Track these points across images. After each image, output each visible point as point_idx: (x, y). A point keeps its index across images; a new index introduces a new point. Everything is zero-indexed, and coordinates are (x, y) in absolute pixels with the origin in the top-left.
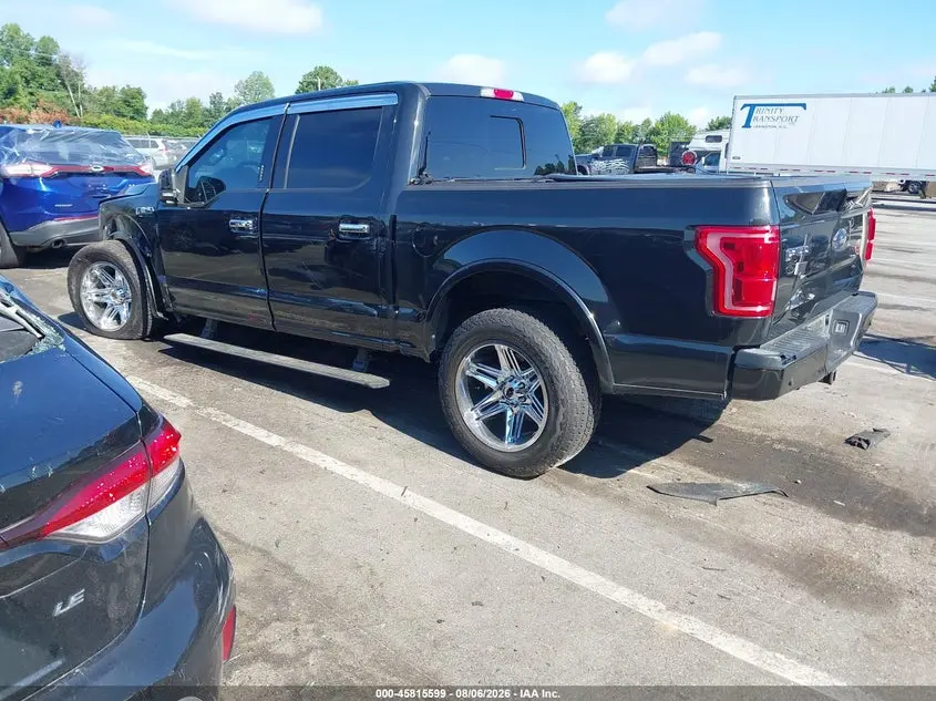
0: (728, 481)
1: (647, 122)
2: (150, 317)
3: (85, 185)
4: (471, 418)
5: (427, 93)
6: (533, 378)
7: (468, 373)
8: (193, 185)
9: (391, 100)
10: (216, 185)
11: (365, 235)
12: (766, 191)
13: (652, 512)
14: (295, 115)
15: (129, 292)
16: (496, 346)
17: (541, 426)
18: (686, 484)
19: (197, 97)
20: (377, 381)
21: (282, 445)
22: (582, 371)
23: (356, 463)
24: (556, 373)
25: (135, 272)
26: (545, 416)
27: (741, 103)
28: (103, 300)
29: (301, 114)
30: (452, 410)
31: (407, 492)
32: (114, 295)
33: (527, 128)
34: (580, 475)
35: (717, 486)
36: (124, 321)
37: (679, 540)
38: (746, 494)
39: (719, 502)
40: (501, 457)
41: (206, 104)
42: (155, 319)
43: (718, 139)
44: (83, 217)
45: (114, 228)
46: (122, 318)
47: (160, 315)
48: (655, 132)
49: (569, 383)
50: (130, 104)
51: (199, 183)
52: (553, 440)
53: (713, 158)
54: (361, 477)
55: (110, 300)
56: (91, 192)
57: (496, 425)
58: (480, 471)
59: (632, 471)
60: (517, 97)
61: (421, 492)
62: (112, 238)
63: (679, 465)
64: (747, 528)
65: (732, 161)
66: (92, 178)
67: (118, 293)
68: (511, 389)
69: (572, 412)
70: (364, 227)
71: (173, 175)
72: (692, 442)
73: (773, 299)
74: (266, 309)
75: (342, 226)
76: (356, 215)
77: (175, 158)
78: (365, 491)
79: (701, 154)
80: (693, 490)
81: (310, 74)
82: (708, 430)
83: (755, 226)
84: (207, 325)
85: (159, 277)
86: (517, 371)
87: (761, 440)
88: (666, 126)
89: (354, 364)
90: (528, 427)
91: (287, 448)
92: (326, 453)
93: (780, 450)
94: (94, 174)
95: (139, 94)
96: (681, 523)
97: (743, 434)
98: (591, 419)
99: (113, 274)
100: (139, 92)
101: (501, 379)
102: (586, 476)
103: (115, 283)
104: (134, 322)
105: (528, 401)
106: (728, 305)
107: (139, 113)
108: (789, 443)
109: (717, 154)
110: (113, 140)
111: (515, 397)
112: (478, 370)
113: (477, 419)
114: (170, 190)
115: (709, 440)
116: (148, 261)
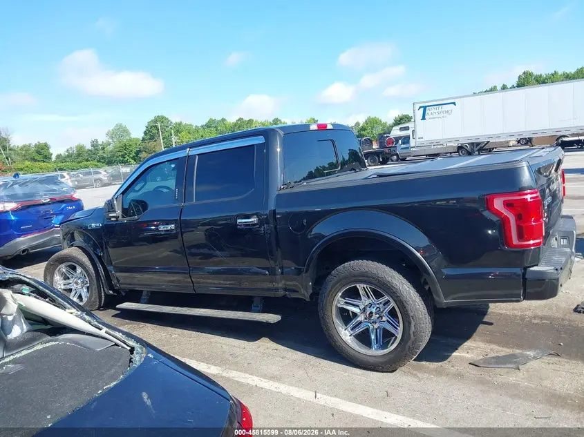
0: (518, 351)
1: (357, 124)
2: (103, 294)
3: (39, 212)
4: (346, 335)
5: (282, 133)
6: (387, 303)
7: (339, 305)
8: (126, 206)
9: (260, 140)
10: (141, 205)
11: (255, 224)
12: (526, 169)
13: (482, 382)
14: (195, 155)
15: (87, 280)
16: (358, 286)
17: (399, 336)
18: (493, 358)
19: (82, 143)
20: (273, 318)
21: (221, 372)
22: (422, 296)
23: (273, 378)
24: (405, 299)
25: (91, 267)
26: (400, 329)
27: (418, 106)
28: (68, 287)
29: (198, 155)
30: (333, 332)
31: (318, 395)
32: (77, 283)
33: (336, 144)
34: (423, 363)
35: (514, 356)
36: (85, 299)
37: (509, 400)
38: (535, 358)
39: (520, 367)
40: (372, 360)
41: (88, 147)
42: (106, 295)
43: (407, 129)
44: (39, 232)
45: (73, 239)
46: (83, 297)
47: (111, 292)
48: (363, 129)
49: (415, 305)
50: (41, 153)
51: (130, 204)
52: (409, 343)
53: (406, 140)
54: (283, 388)
55: (74, 287)
56: (43, 216)
57: (364, 338)
58: (358, 371)
59: (454, 354)
60: (329, 127)
61: (327, 394)
62: (72, 245)
63: (481, 345)
64: (546, 383)
65: (418, 140)
66: (42, 207)
67: (79, 281)
68: (371, 313)
69: (420, 323)
70: (254, 220)
71: (115, 202)
72: (481, 327)
73: (544, 234)
74: (189, 280)
75: (239, 221)
76: (247, 213)
77: (76, 183)
78: (288, 399)
79: (397, 139)
80: (500, 361)
81: (152, 121)
82: (486, 317)
83: (521, 191)
84: (143, 294)
85: (109, 268)
86: (373, 299)
87: (522, 318)
88: (369, 124)
89: (253, 308)
90: (387, 336)
91: (224, 374)
92: (252, 374)
93: (537, 323)
94: (44, 204)
95: (46, 146)
96: (503, 387)
97: (509, 316)
98: (431, 325)
99: (74, 268)
100: (46, 145)
101: (362, 307)
102: (428, 363)
103: (76, 275)
104: (93, 299)
105: (384, 319)
106: (515, 241)
107: (47, 157)
108: (542, 318)
109: (408, 137)
110: (53, 181)
111: (375, 317)
112: (346, 302)
113: (350, 336)
114: (115, 211)
115: (491, 324)
116: (100, 258)
